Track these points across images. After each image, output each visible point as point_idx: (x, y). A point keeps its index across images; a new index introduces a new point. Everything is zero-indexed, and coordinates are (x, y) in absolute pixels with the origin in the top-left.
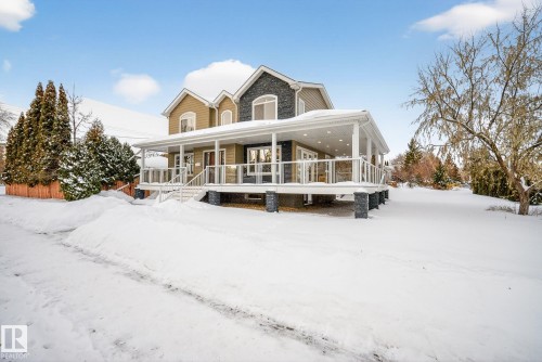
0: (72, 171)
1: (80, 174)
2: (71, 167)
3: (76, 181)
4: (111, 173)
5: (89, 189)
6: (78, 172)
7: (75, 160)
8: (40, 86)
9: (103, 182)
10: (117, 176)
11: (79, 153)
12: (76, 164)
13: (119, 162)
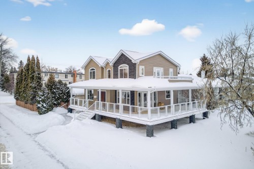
0: (41, 101)
1: (44, 102)
2: (41, 99)
3: (43, 106)
4: (58, 99)
5: (48, 109)
6: (43, 101)
7: (42, 96)
8: (29, 57)
9: (54, 104)
10: (61, 100)
11: (44, 92)
12: (43, 98)
13: (61, 93)
